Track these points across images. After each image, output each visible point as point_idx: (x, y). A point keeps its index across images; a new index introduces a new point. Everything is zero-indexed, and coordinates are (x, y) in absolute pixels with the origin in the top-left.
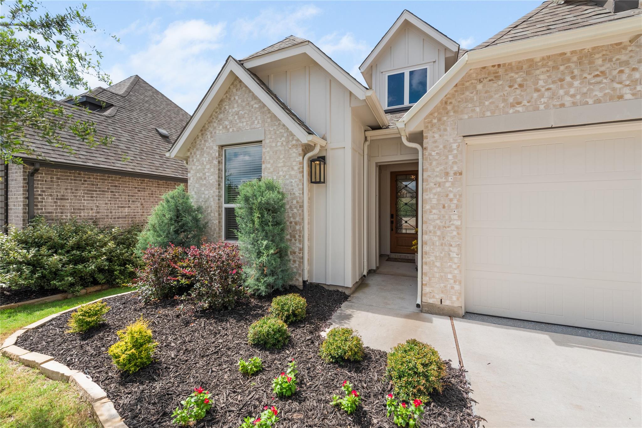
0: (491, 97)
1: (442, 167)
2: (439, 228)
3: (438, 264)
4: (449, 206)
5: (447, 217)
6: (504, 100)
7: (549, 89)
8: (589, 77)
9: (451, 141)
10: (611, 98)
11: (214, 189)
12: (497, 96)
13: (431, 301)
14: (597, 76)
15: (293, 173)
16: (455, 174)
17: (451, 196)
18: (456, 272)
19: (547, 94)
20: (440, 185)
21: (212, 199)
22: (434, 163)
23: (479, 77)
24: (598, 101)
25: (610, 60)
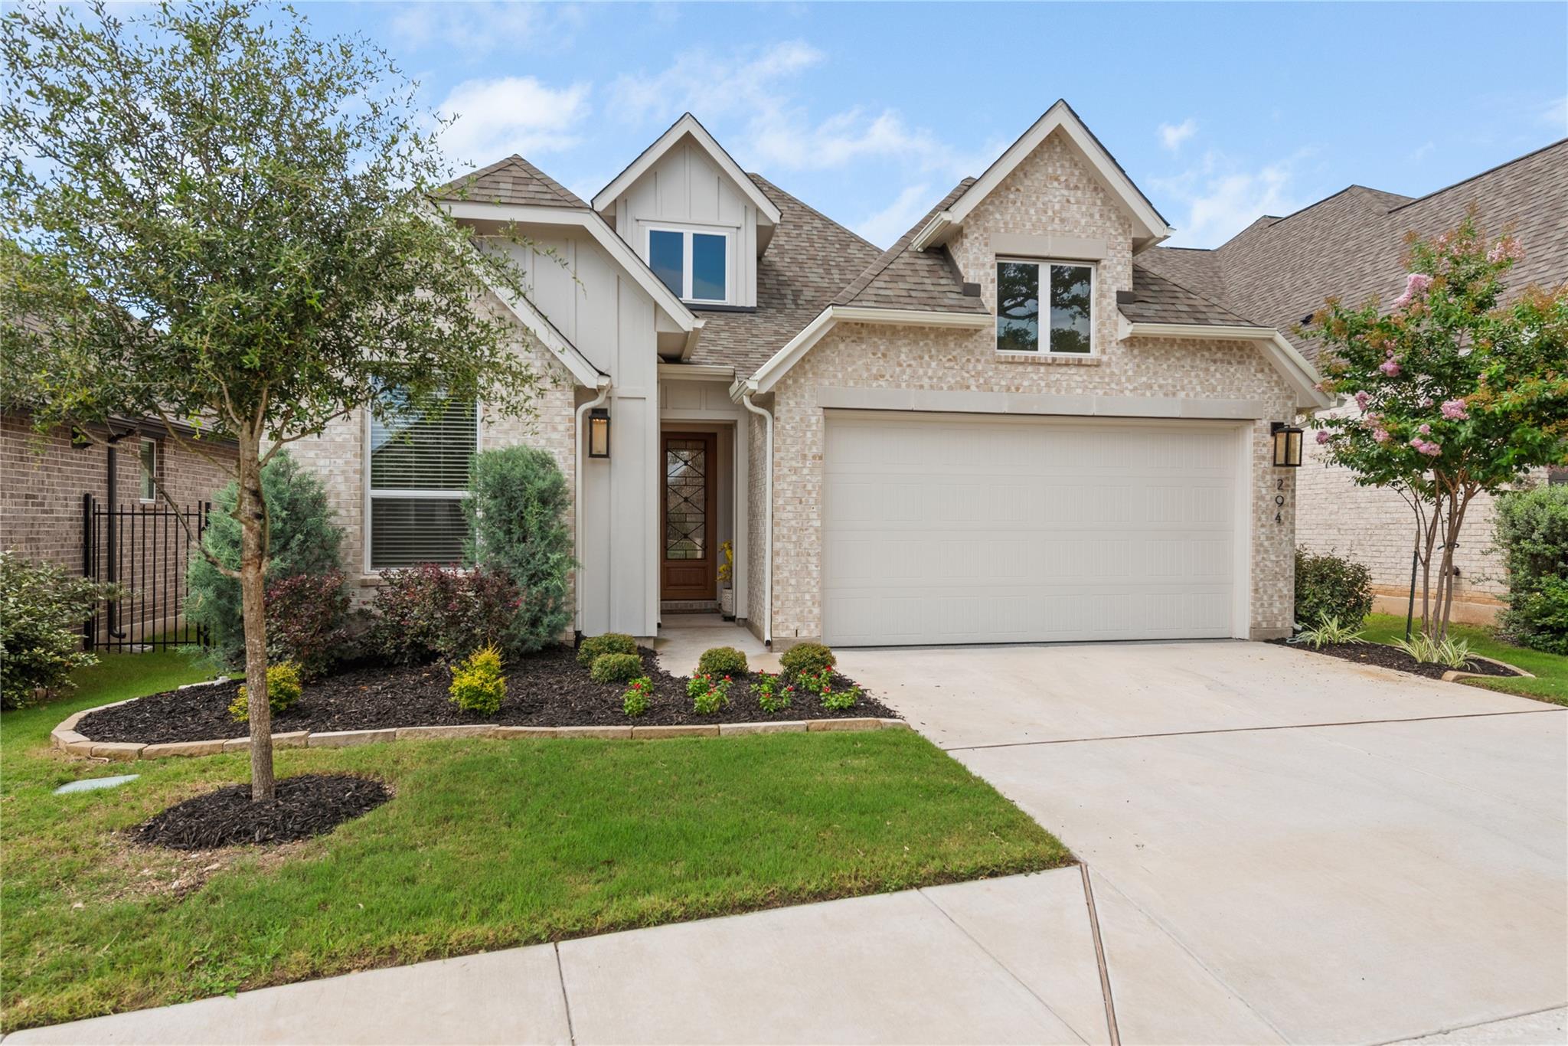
0: (854, 363)
1: (798, 447)
2: (795, 532)
3: (793, 582)
4: (807, 501)
5: (804, 517)
6: (868, 370)
7: (910, 366)
8: (944, 360)
9: (810, 412)
10: (961, 388)
11: (349, 456)
12: (860, 362)
13: (783, 634)
14: (950, 360)
15: (555, 436)
16: (814, 457)
17: (809, 487)
18: (815, 590)
19: (908, 371)
20: (795, 471)
21: (340, 479)
22: (789, 441)
23: (841, 334)
24: (951, 388)
25: (960, 346)
